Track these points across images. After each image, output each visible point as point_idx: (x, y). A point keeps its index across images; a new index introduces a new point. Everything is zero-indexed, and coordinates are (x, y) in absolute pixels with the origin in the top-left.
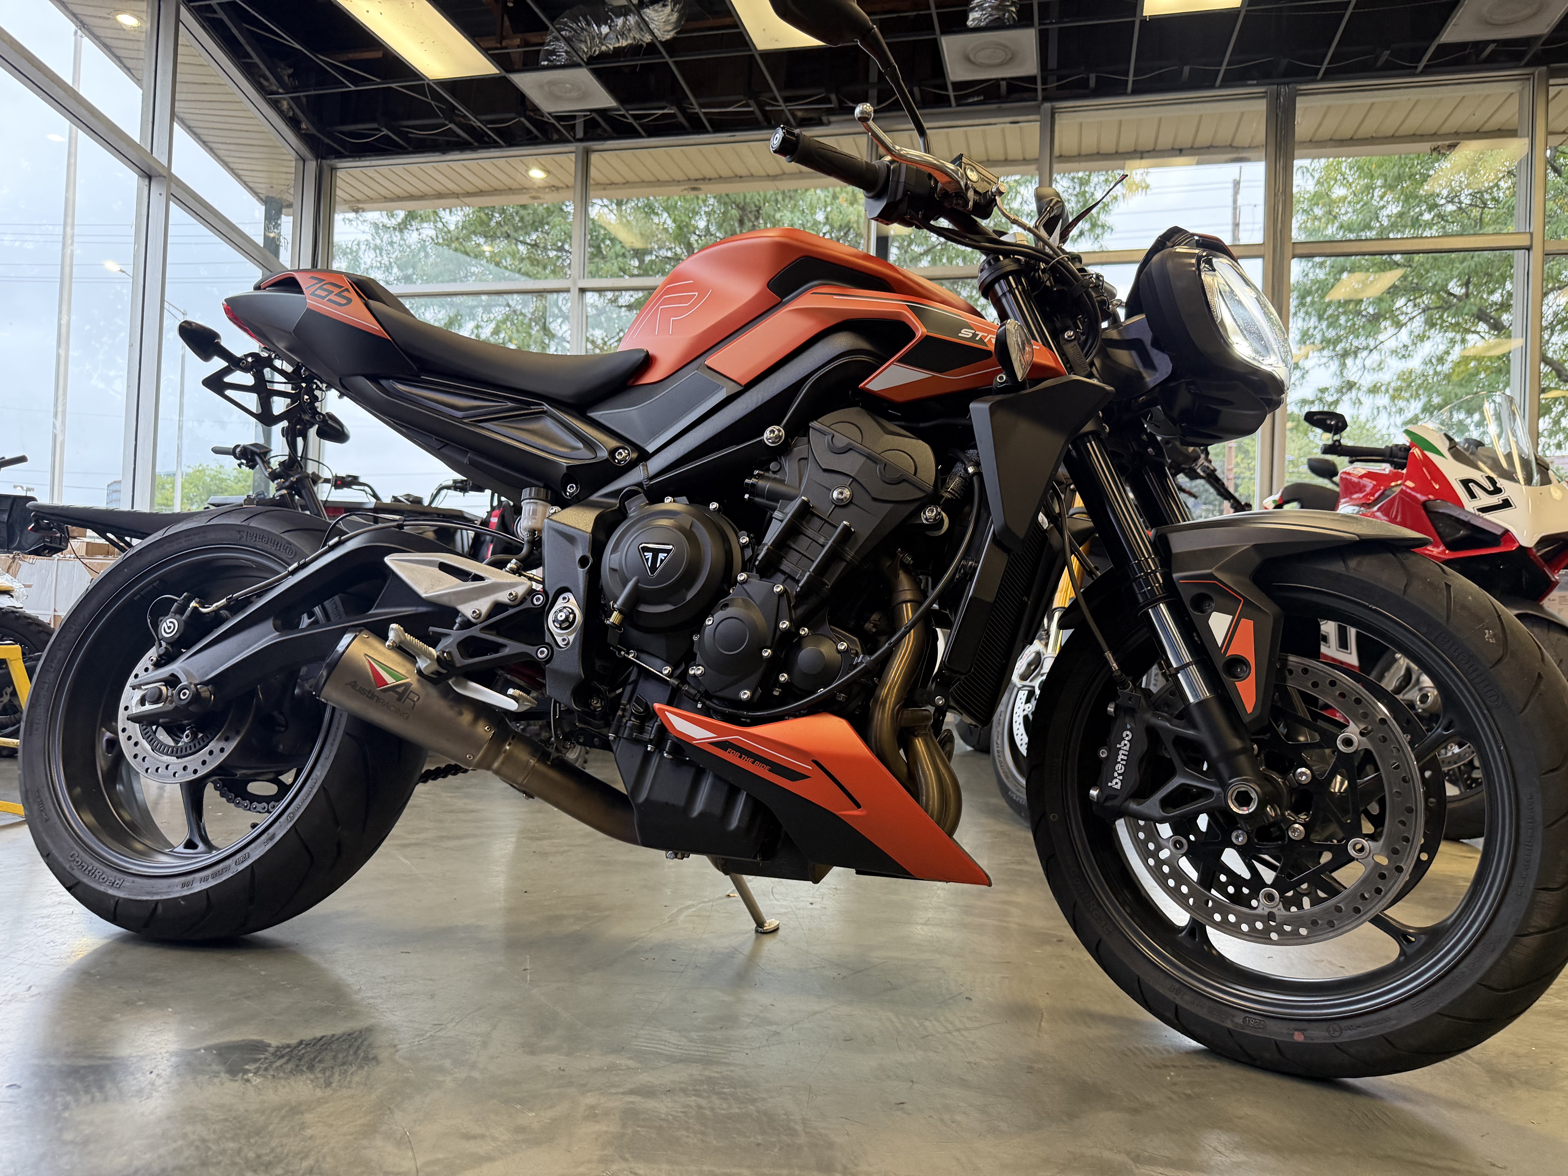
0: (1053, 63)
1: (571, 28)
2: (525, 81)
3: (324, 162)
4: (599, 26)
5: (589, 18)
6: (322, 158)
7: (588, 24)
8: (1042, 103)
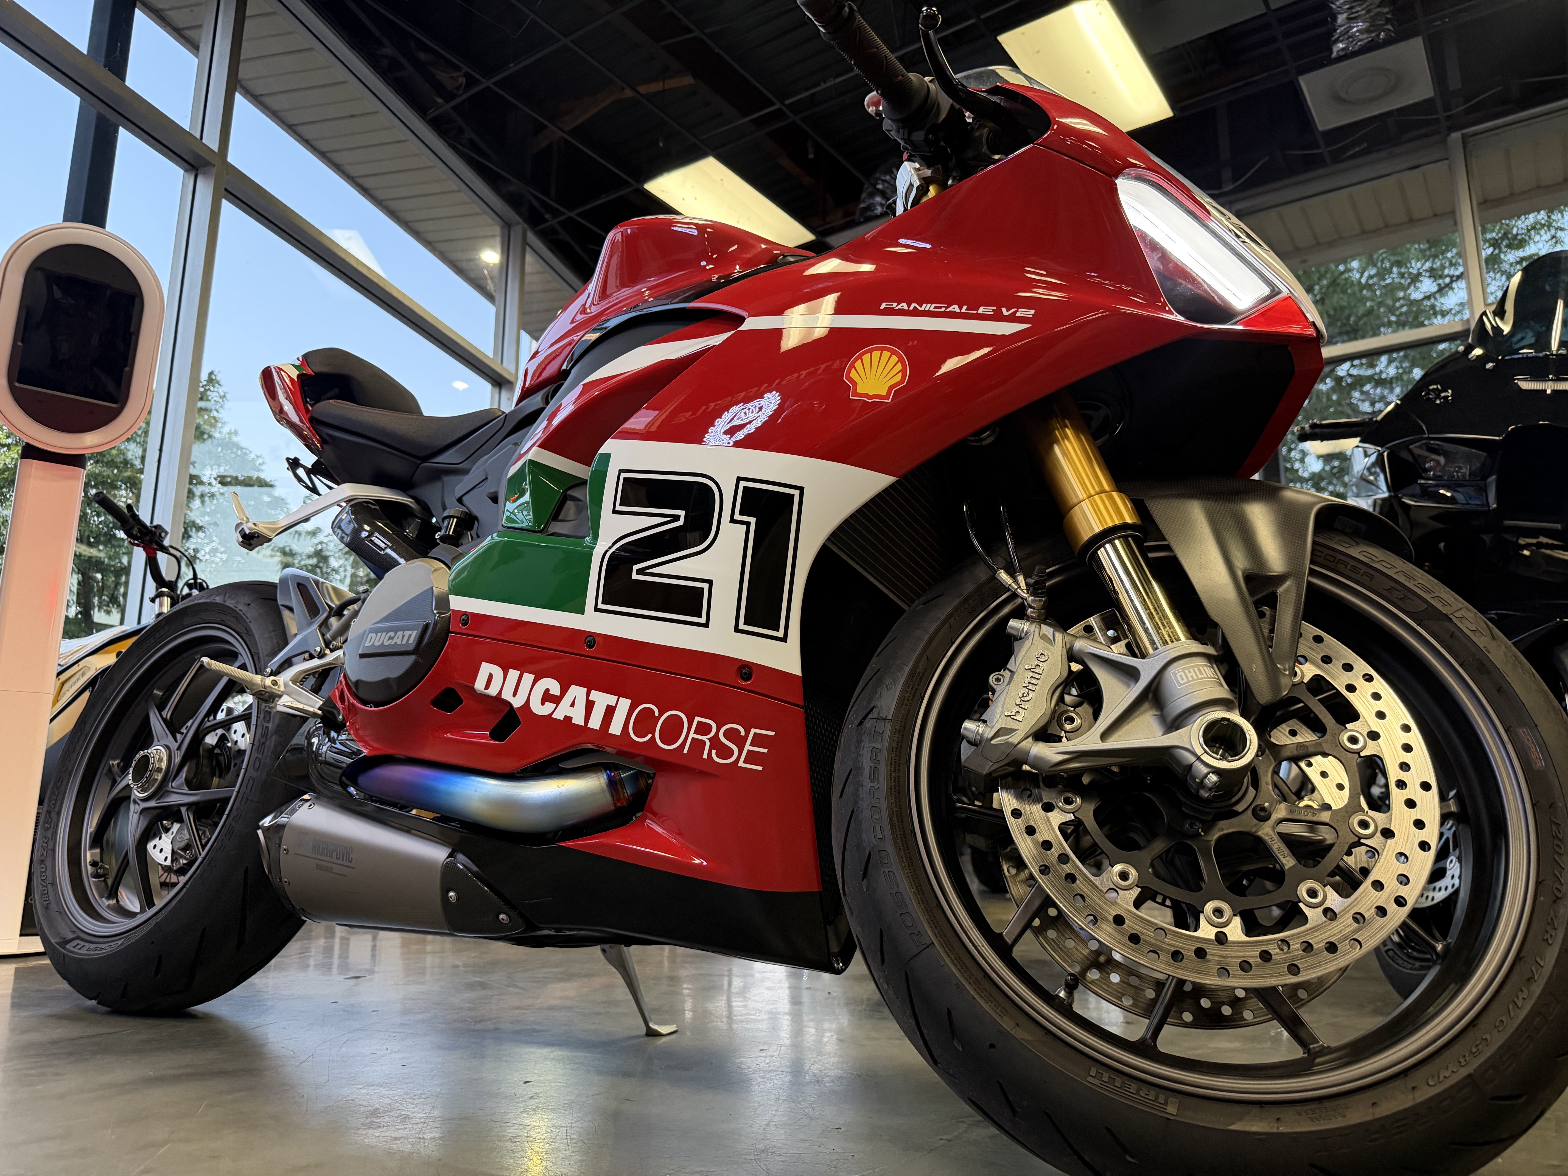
0: (1455, 82)
8: (1449, 135)
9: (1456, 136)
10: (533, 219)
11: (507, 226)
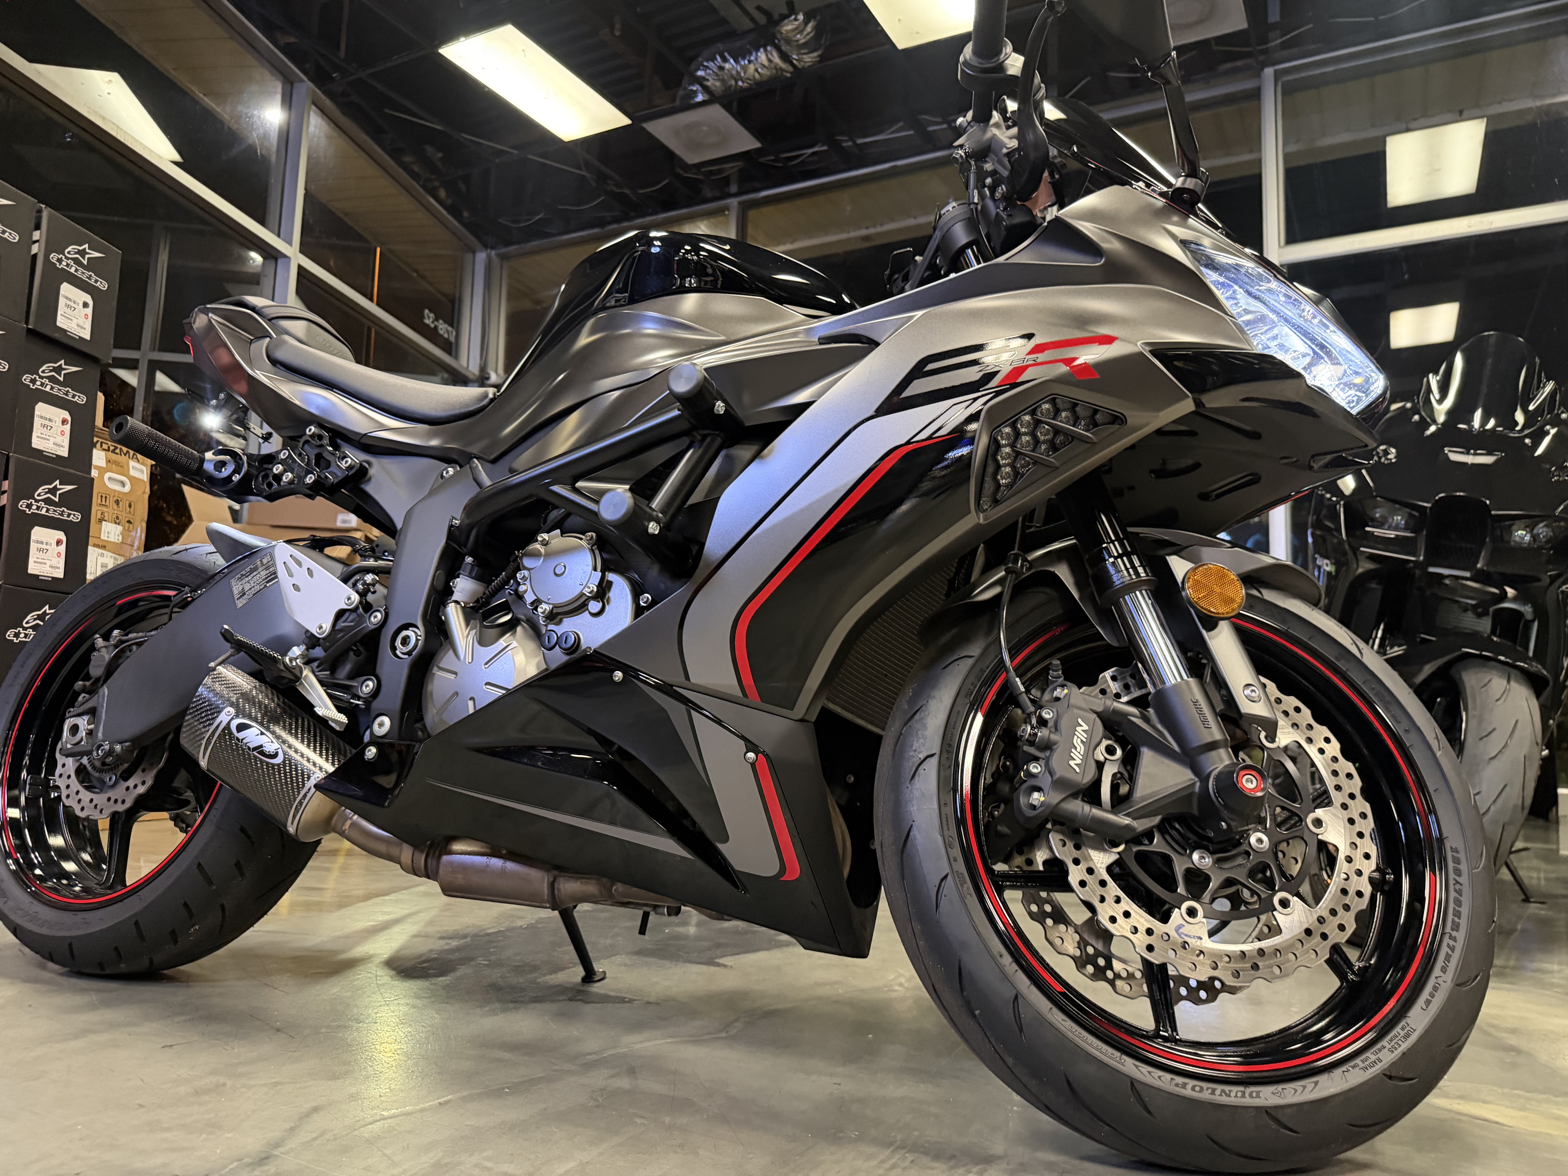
0: (1274, 13)
1: (707, 67)
2: (660, 128)
3: (493, 253)
4: (736, 61)
5: (726, 54)
6: (492, 248)
7: (725, 60)
8: (1262, 69)
9: (1269, 72)
10: (320, 78)
11: (289, 83)
